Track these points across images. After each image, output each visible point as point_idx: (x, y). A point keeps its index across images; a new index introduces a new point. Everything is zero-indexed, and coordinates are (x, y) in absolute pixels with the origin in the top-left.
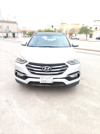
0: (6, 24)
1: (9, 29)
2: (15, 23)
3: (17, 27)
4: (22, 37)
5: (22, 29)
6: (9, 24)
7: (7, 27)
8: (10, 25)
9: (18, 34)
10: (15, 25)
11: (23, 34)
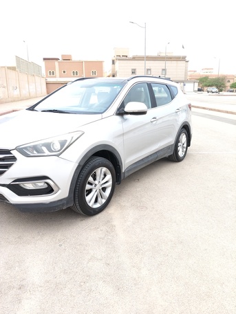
0: (161, 64)
1: (165, 74)
2: (183, 59)
3: (186, 67)
4: (195, 91)
5: (202, 73)
6: (169, 63)
7: (163, 70)
8: (170, 65)
9: (184, 85)
10: (182, 64)
11: (196, 84)
